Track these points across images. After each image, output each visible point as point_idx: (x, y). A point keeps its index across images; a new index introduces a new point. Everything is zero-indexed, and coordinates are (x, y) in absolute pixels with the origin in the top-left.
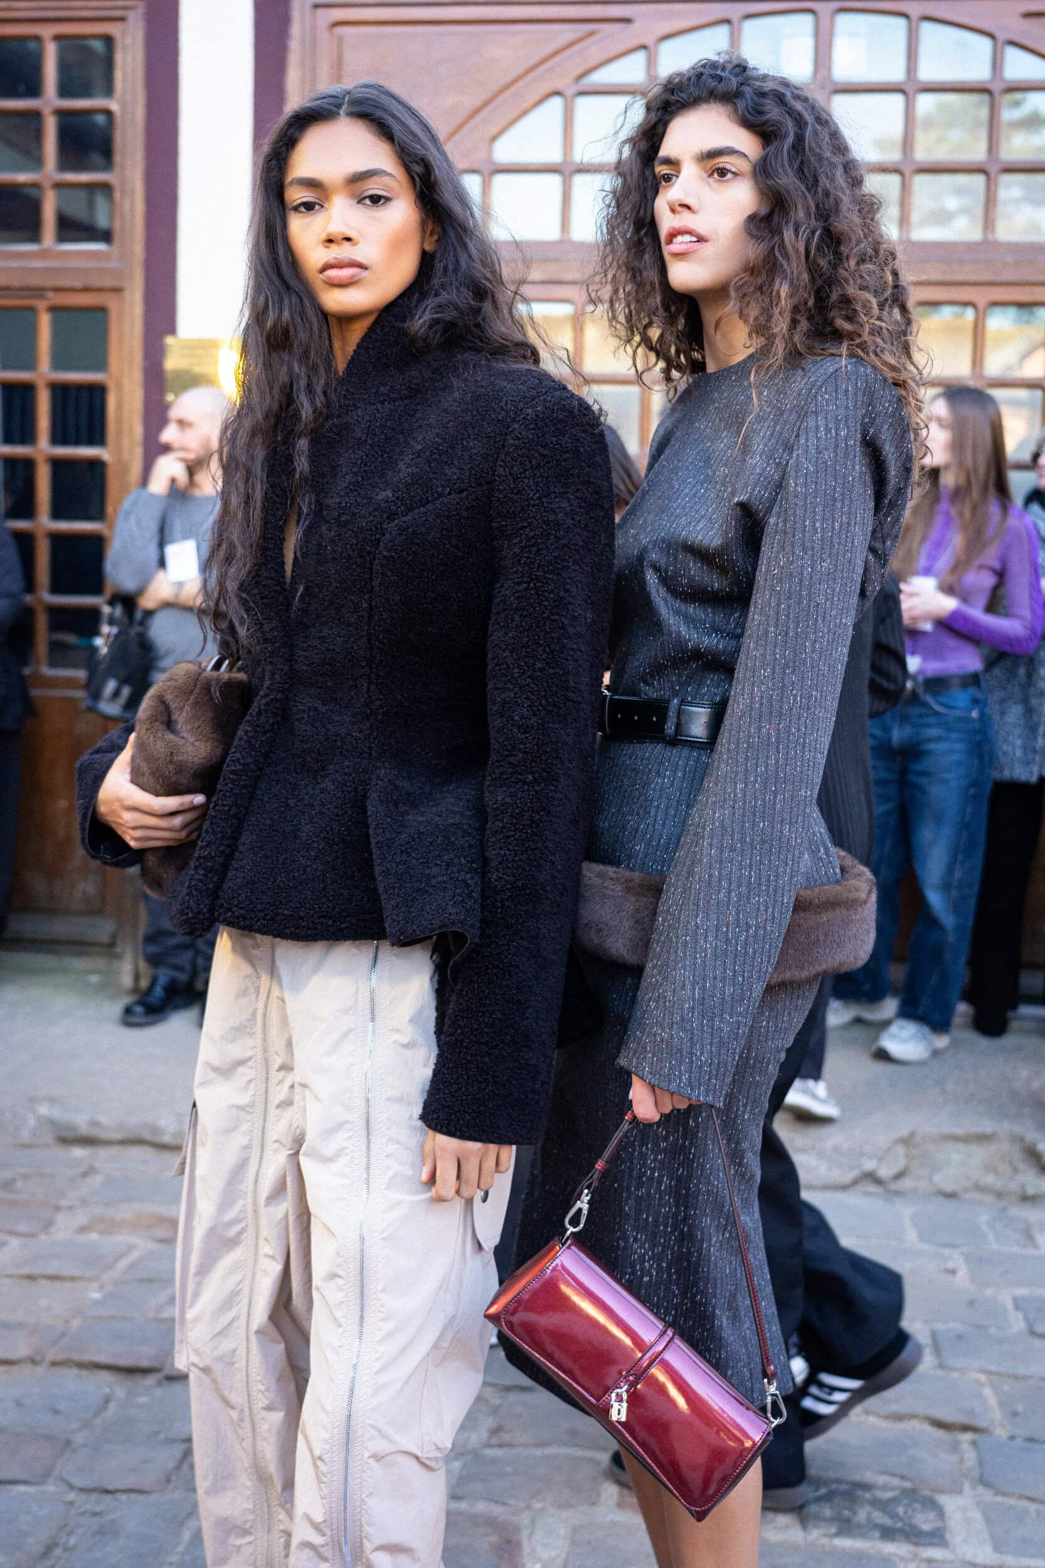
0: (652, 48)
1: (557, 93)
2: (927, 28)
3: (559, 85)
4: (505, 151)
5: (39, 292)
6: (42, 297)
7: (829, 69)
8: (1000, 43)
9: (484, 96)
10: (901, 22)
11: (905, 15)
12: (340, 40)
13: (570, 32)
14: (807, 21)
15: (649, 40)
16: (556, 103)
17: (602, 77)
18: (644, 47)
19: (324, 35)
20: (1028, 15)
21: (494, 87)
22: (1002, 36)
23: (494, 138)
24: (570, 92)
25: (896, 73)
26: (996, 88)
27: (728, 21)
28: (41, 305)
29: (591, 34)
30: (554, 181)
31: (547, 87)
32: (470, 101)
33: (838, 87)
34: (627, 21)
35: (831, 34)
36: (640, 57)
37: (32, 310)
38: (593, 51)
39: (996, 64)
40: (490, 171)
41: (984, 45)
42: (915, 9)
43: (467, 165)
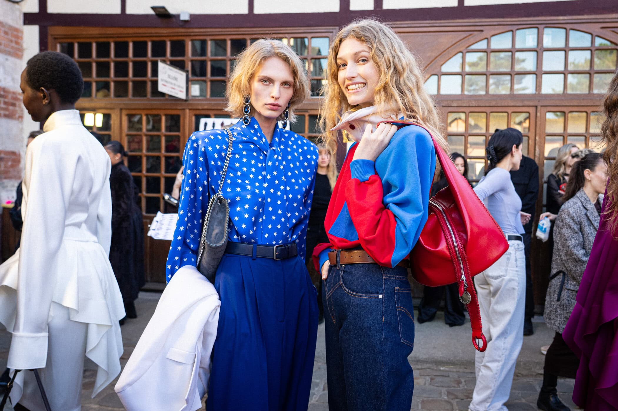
0: (489, 39)
1: (461, 52)
2: (572, 33)
3: (461, 50)
4: (445, 68)
5: (306, 110)
6: (307, 112)
7: (542, 44)
8: (594, 36)
9: (439, 53)
10: (564, 30)
11: (565, 29)
13: (464, 35)
14: (535, 30)
15: (488, 37)
16: (460, 55)
17: (474, 47)
18: (487, 38)
20: (602, 28)
21: (442, 50)
22: (594, 34)
23: (442, 65)
24: (464, 52)
25: (562, 45)
26: (593, 49)
27: (512, 31)
28: (307, 114)
29: (471, 35)
30: (459, 77)
31: (459, 50)
32: (434, 55)
33: (545, 49)
34: (482, 31)
35: (543, 34)
36: (485, 42)
37: (304, 116)
38: (472, 40)
39: (593, 42)
40: (440, 75)
41: (589, 37)
42: (568, 26)
43: (434, 73)
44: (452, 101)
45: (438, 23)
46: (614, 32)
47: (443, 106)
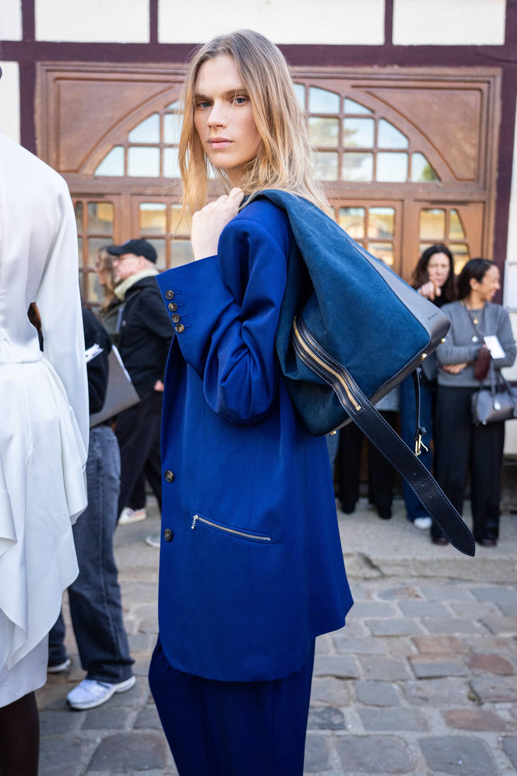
1: (155, 112)
2: (313, 91)
3: (158, 109)
4: (135, 137)
8: (343, 98)
9: (124, 113)
10: (302, 88)
11: (303, 84)
12: (59, 86)
13: (161, 87)
16: (156, 118)
17: (175, 106)
19: (51, 85)
20: (354, 87)
21: (129, 109)
22: (343, 95)
23: (129, 131)
24: (162, 112)
26: (341, 116)
29: (170, 87)
30: (156, 151)
31: (152, 110)
32: (118, 115)
38: (172, 95)
39: (341, 106)
40: (127, 146)
41: (335, 99)
42: (307, 82)
43: (117, 142)
44: (146, 186)
45: (120, 66)
46: (369, 93)
47: (133, 194)
